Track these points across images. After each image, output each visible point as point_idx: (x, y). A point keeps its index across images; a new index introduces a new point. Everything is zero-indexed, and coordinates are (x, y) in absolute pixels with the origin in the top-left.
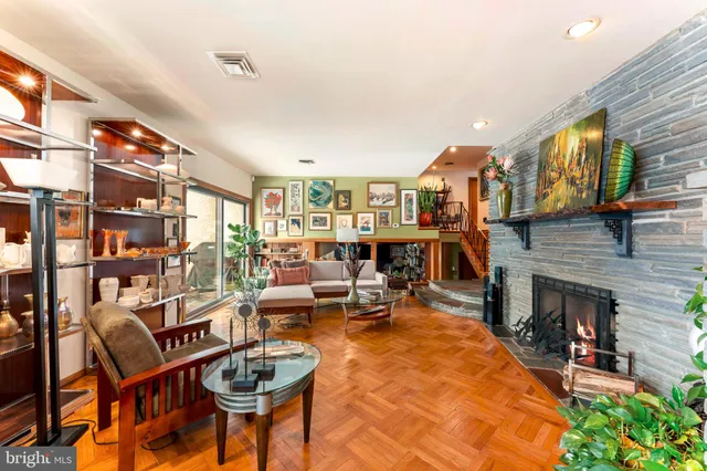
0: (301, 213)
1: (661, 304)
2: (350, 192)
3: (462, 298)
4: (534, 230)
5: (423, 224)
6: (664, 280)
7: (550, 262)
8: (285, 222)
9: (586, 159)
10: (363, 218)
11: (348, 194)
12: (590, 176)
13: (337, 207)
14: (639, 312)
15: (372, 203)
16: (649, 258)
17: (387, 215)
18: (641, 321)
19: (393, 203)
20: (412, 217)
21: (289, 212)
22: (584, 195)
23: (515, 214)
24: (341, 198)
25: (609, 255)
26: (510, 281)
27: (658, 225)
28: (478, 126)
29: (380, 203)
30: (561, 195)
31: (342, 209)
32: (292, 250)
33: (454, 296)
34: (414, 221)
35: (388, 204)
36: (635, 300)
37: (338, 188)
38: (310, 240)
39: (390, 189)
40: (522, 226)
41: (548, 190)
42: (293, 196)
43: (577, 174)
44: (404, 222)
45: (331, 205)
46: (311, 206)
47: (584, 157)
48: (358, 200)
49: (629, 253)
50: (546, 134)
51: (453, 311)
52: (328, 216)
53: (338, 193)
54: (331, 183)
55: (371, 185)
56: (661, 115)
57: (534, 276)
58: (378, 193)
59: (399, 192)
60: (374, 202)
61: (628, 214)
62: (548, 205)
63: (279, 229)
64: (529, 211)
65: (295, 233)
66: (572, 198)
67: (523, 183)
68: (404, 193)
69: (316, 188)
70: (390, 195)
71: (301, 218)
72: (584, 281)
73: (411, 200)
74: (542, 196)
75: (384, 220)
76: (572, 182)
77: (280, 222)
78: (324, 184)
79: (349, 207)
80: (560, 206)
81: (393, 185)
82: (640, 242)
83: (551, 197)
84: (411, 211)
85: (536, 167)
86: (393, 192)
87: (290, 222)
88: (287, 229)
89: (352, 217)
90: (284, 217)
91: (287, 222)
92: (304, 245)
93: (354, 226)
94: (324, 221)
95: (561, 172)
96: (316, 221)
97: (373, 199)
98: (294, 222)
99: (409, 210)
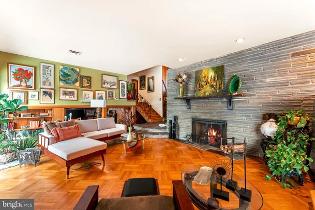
0: (52, 87)
1: (241, 122)
2: (90, 78)
3: (155, 131)
4: (192, 102)
5: (129, 99)
6: (242, 116)
7: (201, 113)
8: (36, 93)
9: (217, 80)
10: (99, 94)
11: (89, 79)
12: (220, 85)
13: (82, 86)
14: (235, 125)
15: (104, 86)
16: (237, 110)
17: (112, 93)
18: (235, 128)
19: (115, 87)
20: (124, 95)
21: (40, 85)
22: (218, 91)
24: (85, 80)
25: (224, 110)
26: (179, 121)
27: (241, 101)
28: (180, 60)
29: (108, 86)
30: (207, 90)
31: (85, 87)
32: (42, 114)
33: (151, 130)
34: (125, 97)
35: (112, 87)
36: (233, 122)
37: (82, 74)
38: (60, 107)
39: (114, 80)
40: (188, 100)
41: (201, 88)
42: (45, 74)
43: (214, 84)
45: (78, 84)
46: (62, 84)
47: (216, 79)
48: (96, 83)
50: (198, 69)
51: (156, 137)
52: (75, 91)
53: (82, 77)
54: (78, 70)
55: (104, 76)
56: (241, 71)
57: (192, 119)
58: (107, 81)
59: (118, 82)
60: (106, 85)
62: (201, 94)
63: (30, 98)
64: (189, 95)
65: (46, 102)
66: (212, 92)
68: (121, 82)
69: (65, 71)
70: (114, 83)
71: (52, 91)
72: (215, 118)
73: (124, 86)
74: (198, 90)
75: (111, 95)
76: (212, 86)
77: (31, 93)
78: (73, 70)
79: (90, 87)
80: (207, 94)
81: (116, 78)
82: (236, 106)
83: (203, 91)
84: (124, 92)
85: (193, 80)
86: (115, 81)
87: (42, 93)
88: (39, 98)
89: (92, 92)
90: (35, 89)
91: (39, 93)
92: (55, 110)
93: (94, 98)
94: (72, 94)
95: (207, 83)
96: (65, 93)
97: (105, 83)
98: (45, 93)
99: (123, 91)
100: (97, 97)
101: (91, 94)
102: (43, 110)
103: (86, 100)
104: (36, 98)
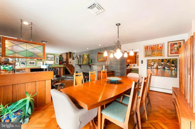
3: (70, 77)
4: (82, 66)
5: (60, 64)
7: (84, 70)
8: (19, 63)
9: (88, 59)
12: (88, 61)
15: (48, 59)
19: (53, 59)
21: (20, 60)
23: (79, 64)
25: (89, 69)
27: (93, 66)
29: (50, 59)
31: (39, 60)
33: (68, 77)
34: (58, 63)
35: (52, 59)
38: (29, 68)
39: (53, 56)
40: (80, 66)
44: (56, 63)
45: (36, 59)
49: (91, 69)
50: (83, 54)
51: (69, 80)
55: (48, 55)
59: (55, 57)
61: (91, 65)
64: (81, 63)
66: (86, 63)
67: (80, 59)
68: (56, 57)
71: (25, 62)
73: (57, 59)
74: (83, 62)
76: (86, 61)
83: (84, 62)
85: (82, 58)
87: (21, 63)
88: (20, 65)
89: (42, 62)
90: (18, 62)
91: (20, 63)
92: (26, 69)
93: (43, 64)
94: (34, 63)
95: (85, 59)
96: (30, 63)
97: (48, 58)
98: (22, 63)
99: (57, 61)
100: (44, 64)
101: (42, 63)
102: (21, 70)
103: (40, 65)
104: (19, 65)
